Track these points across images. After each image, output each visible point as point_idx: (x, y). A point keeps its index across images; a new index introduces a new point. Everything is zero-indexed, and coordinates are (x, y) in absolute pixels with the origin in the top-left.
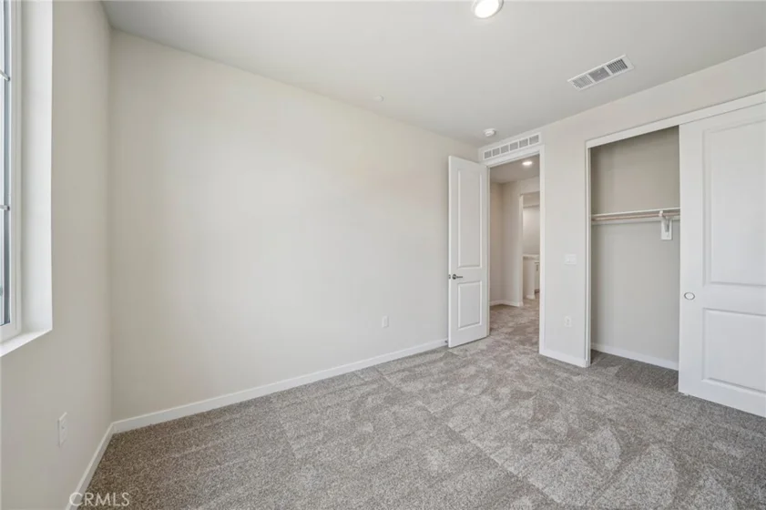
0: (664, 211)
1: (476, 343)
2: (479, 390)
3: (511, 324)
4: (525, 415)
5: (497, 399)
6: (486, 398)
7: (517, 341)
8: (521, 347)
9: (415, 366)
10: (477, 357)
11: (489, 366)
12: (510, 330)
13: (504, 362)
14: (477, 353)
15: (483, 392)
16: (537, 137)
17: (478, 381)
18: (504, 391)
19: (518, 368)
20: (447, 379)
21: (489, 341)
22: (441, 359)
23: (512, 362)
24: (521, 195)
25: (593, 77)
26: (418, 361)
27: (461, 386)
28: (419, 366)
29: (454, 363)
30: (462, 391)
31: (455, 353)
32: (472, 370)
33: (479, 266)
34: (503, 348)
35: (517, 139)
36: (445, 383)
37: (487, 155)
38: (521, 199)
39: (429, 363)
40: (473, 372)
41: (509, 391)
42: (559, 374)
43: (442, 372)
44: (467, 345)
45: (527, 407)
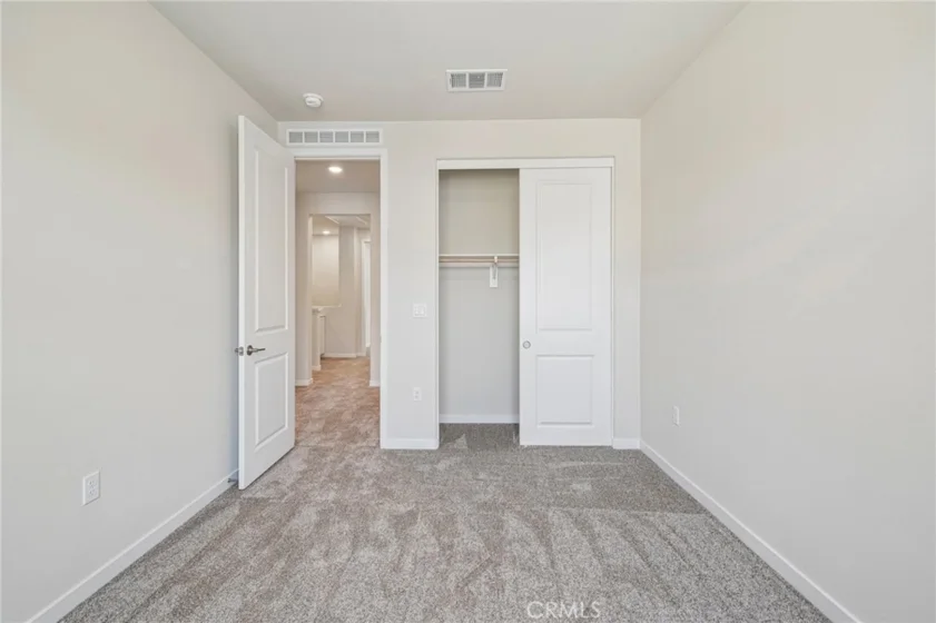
0: (499, 257)
1: (284, 463)
2: (346, 546)
3: (315, 415)
4: (430, 550)
5: (381, 545)
6: (366, 554)
7: (341, 439)
8: (353, 446)
9: (190, 563)
10: (303, 488)
11: (332, 496)
12: (319, 426)
13: (346, 478)
14: (298, 481)
15: (355, 547)
16: (377, 134)
17: (333, 530)
18: (380, 526)
19: (371, 481)
20: (279, 555)
21: (303, 452)
22: (240, 520)
23: (358, 474)
24: (311, 215)
25: (470, 80)
26: (189, 547)
27: (313, 553)
28: (198, 557)
29: (271, 517)
30: (322, 563)
31: (259, 495)
32: (309, 515)
33: (283, 327)
34: (331, 457)
35: (351, 127)
36: (280, 564)
37: (295, 137)
38: (310, 221)
39: (219, 540)
40: (314, 518)
41: (387, 524)
42: (421, 468)
43: (258, 547)
44: (272, 473)
45: (424, 536)
